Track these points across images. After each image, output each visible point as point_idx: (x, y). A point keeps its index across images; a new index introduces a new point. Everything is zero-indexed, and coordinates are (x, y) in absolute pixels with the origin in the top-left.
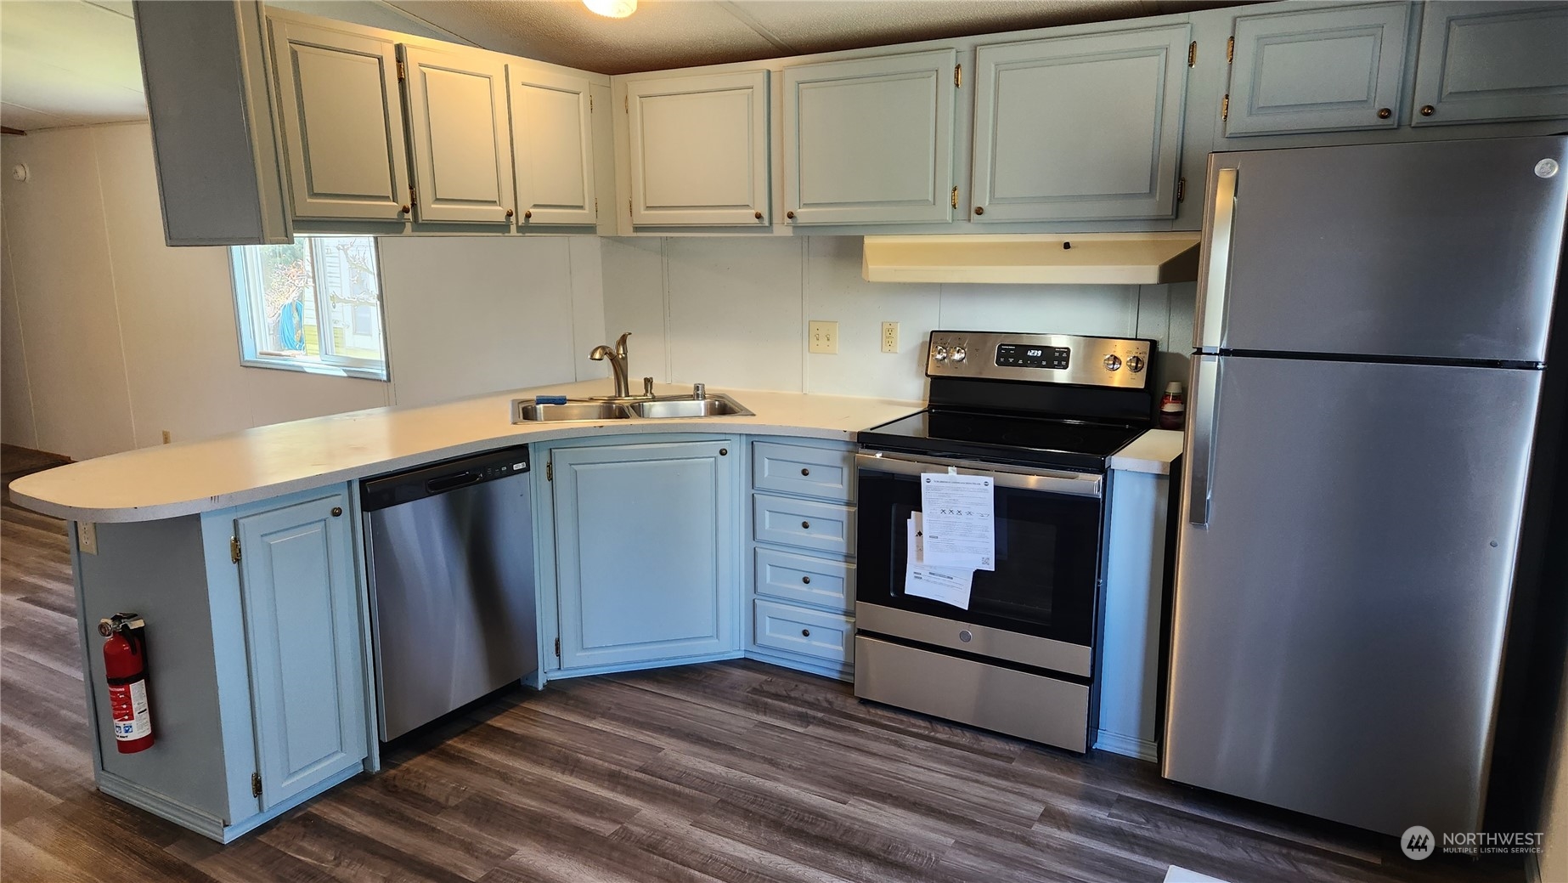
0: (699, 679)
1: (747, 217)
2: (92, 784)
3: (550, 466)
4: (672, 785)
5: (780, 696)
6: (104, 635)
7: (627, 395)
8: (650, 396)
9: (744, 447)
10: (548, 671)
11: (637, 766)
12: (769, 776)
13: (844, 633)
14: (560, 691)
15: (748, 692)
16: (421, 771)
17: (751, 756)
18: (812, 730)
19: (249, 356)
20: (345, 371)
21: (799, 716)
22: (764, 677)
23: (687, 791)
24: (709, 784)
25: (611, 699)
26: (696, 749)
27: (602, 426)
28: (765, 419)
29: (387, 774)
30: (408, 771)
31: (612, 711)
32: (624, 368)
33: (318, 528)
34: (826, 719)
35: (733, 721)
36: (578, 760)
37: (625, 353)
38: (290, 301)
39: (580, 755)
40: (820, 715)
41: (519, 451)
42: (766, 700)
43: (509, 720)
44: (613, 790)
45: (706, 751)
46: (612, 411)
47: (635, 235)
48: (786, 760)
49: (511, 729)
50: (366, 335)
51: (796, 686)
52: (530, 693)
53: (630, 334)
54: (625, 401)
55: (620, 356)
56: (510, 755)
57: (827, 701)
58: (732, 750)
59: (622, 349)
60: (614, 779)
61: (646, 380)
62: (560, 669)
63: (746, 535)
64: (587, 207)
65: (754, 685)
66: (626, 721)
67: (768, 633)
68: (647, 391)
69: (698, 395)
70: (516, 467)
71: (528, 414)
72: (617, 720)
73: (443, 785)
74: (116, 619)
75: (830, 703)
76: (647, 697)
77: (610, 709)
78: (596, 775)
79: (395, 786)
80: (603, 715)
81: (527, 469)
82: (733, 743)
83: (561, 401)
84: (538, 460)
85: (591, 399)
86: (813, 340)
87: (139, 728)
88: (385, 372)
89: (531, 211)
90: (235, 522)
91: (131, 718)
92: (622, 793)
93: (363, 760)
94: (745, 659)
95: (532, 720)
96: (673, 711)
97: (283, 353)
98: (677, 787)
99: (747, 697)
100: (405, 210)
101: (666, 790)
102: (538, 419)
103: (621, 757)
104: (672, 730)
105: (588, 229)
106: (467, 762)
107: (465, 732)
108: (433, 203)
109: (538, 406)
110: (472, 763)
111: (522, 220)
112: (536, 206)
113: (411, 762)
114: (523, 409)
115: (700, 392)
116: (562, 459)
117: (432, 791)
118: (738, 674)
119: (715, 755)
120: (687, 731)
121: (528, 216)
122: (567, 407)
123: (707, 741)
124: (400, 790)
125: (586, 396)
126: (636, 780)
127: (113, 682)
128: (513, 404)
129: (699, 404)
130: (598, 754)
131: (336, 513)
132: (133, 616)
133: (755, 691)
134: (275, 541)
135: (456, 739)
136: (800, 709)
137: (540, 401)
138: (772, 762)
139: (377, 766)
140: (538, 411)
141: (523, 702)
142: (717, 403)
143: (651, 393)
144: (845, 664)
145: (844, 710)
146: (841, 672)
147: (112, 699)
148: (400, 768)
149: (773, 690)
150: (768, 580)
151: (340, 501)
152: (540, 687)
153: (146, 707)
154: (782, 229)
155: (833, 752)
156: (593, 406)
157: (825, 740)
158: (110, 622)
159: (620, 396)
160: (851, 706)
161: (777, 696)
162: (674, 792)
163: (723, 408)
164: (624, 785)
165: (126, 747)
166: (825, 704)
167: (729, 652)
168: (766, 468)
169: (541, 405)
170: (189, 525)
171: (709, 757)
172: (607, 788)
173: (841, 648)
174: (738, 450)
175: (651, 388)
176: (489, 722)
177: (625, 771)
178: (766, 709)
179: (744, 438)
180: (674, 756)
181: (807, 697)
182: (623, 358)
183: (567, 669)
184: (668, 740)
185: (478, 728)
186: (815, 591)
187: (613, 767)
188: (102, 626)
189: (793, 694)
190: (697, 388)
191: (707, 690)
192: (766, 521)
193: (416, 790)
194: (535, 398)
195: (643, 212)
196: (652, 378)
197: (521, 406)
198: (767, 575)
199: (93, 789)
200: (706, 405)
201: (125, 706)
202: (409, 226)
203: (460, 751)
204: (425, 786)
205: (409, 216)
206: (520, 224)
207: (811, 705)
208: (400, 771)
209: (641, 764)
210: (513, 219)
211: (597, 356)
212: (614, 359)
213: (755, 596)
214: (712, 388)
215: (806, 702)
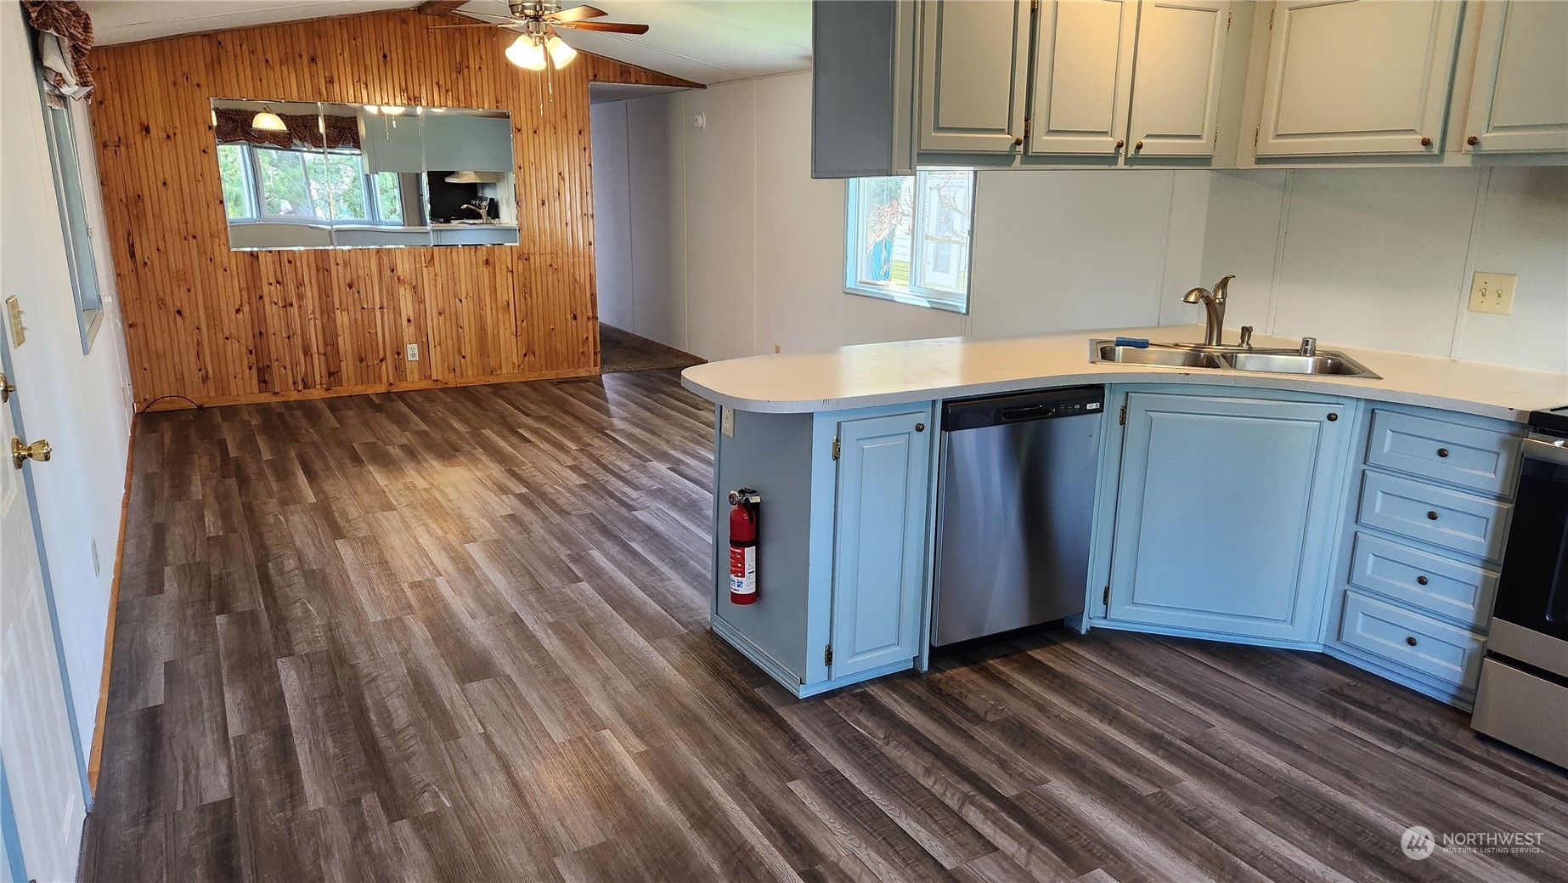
0: (1263, 663)
1: (1412, 144)
2: (708, 623)
3: (1124, 410)
4: (1221, 766)
5: (1365, 705)
6: (732, 503)
7: (1219, 343)
8: (1245, 346)
9: (1360, 414)
10: (1092, 618)
11: (1182, 735)
12: (1342, 788)
13: (1467, 651)
14: (1103, 640)
15: (1325, 691)
16: (963, 681)
17: (1322, 761)
18: (1405, 752)
19: (850, 284)
20: (929, 302)
21: (1389, 733)
22: (1347, 680)
23: (1239, 776)
24: (1265, 776)
25: (1157, 661)
26: (1253, 735)
27: (1188, 374)
28: (1394, 384)
29: (933, 676)
30: (952, 678)
31: (1157, 673)
32: (1220, 314)
33: (903, 440)
34: (1425, 744)
35: (1301, 718)
36: (1118, 713)
37: (1224, 297)
38: (880, 239)
39: (1119, 708)
40: (1419, 739)
41: (1094, 391)
42: (1347, 705)
43: (1048, 655)
44: (1154, 752)
45: (1265, 742)
46: (1197, 358)
47: (1257, 167)
48: (1366, 777)
49: (1051, 665)
50: (944, 272)
51: (1389, 699)
52: (1072, 635)
53: (1234, 277)
54: (1215, 350)
55: (1217, 301)
56: (1049, 689)
57: (1430, 725)
58: (1298, 748)
59: (1220, 293)
60: (1156, 741)
61: (1243, 328)
62: (1105, 618)
63: (1347, 514)
64: (1205, 136)
65: (1332, 685)
66: (1173, 687)
67: (1359, 631)
68: (1243, 342)
69: (1306, 350)
70: (1089, 407)
71: (1107, 354)
72: (1164, 684)
73: (984, 699)
74: (741, 492)
75: (1434, 729)
76: (1200, 669)
77: (1156, 670)
78: (1135, 732)
79: (940, 689)
80: (1148, 675)
81: (1100, 410)
82: (1297, 740)
83: (1143, 344)
84: (1113, 402)
85: (1177, 345)
86: (1477, 297)
87: (747, 586)
88: (965, 306)
89: (1143, 141)
90: (839, 424)
91: (743, 576)
92: (1164, 758)
93: (914, 658)
94: (1322, 654)
95: (1072, 661)
96: (1229, 690)
97: (878, 283)
98: (1228, 770)
99: (1322, 696)
100: (1018, 143)
101: (1214, 768)
102: (1116, 360)
103: (1165, 722)
104: (1227, 710)
105: (1202, 161)
106: (1007, 685)
107: (1005, 656)
108: (1046, 135)
109: (1117, 348)
110: (1011, 686)
111: (1131, 152)
112: (1149, 136)
113: (955, 671)
114: (1101, 349)
115: (1309, 347)
116: (1137, 404)
117: (972, 702)
118: (1313, 669)
119: (1276, 748)
120: (1244, 715)
121: (1139, 147)
122: (1150, 351)
123: (1267, 731)
124: (944, 693)
125: (1172, 342)
126: (1180, 748)
127: (734, 543)
128: (1091, 344)
129: (1307, 361)
130: (1140, 712)
131: (920, 428)
132: (753, 492)
133: (1332, 692)
134: (867, 446)
135: (998, 660)
136: (1391, 725)
137: (1120, 343)
138: (1348, 775)
139: (925, 668)
140: (1117, 353)
141: (1064, 641)
142: (1329, 361)
143: (1248, 344)
144: (1461, 688)
145: (1453, 742)
146: (1454, 697)
147: (732, 557)
148: (945, 674)
149: (1356, 695)
150: (1369, 572)
151: (924, 418)
152: (1083, 632)
153: (754, 569)
154: (1456, 159)
155: (1431, 785)
156: (1178, 353)
157: (1424, 769)
158: (737, 494)
159: (1210, 344)
160: (1463, 738)
161: (1361, 704)
162: (1223, 773)
163: (1337, 367)
164: (1165, 749)
165: (737, 599)
166: (1428, 729)
167: (1304, 642)
168: (1386, 442)
169: (1121, 348)
170: (803, 422)
171: (1268, 748)
172: (1149, 749)
173: (1459, 669)
174: (1352, 420)
175: (1249, 338)
176: (1030, 653)
177: (1167, 736)
178: (1345, 716)
179: (1362, 405)
180: (1226, 736)
181: (1402, 714)
182: (1220, 303)
183: (1111, 620)
184: (1220, 718)
185: (1019, 655)
186: (1432, 595)
187: (1156, 730)
188: (731, 496)
189: (1384, 707)
190: (1306, 342)
191: (1272, 677)
192: (1377, 504)
193: (958, 697)
194: (1115, 339)
195: (1271, 141)
196: (1251, 328)
197: (1100, 346)
198: (1368, 567)
199: (708, 628)
200: (1315, 363)
201: (740, 565)
202: (1018, 158)
203: (1000, 672)
204: (966, 696)
205: (1021, 148)
206: (1129, 156)
207: (1407, 725)
208: (945, 676)
209: (1187, 735)
210: (1122, 150)
211: (1192, 298)
212: (1209, 303)
213: (1347, 587)
214: (1324, 343)
215: (1400, 719)
